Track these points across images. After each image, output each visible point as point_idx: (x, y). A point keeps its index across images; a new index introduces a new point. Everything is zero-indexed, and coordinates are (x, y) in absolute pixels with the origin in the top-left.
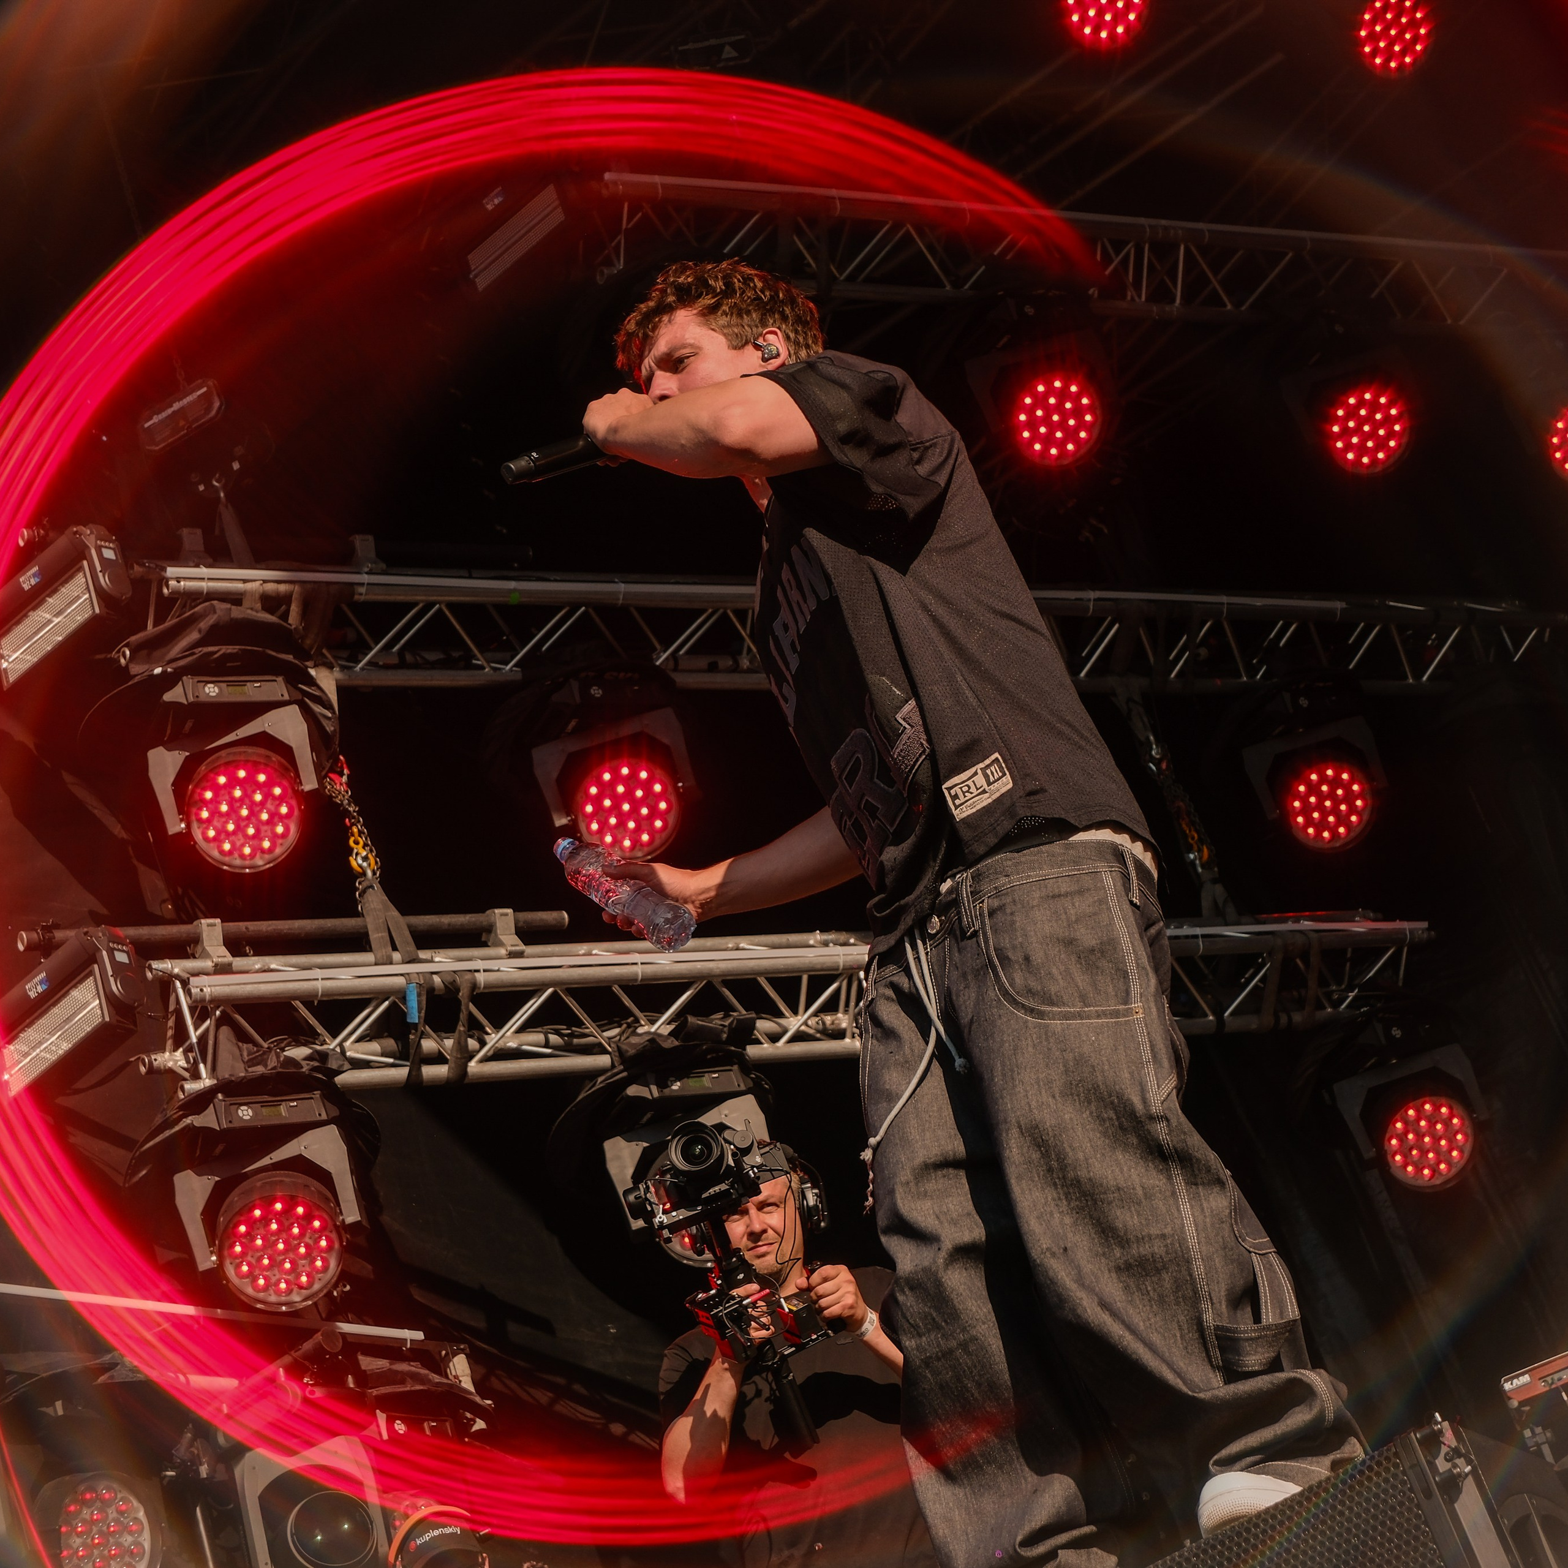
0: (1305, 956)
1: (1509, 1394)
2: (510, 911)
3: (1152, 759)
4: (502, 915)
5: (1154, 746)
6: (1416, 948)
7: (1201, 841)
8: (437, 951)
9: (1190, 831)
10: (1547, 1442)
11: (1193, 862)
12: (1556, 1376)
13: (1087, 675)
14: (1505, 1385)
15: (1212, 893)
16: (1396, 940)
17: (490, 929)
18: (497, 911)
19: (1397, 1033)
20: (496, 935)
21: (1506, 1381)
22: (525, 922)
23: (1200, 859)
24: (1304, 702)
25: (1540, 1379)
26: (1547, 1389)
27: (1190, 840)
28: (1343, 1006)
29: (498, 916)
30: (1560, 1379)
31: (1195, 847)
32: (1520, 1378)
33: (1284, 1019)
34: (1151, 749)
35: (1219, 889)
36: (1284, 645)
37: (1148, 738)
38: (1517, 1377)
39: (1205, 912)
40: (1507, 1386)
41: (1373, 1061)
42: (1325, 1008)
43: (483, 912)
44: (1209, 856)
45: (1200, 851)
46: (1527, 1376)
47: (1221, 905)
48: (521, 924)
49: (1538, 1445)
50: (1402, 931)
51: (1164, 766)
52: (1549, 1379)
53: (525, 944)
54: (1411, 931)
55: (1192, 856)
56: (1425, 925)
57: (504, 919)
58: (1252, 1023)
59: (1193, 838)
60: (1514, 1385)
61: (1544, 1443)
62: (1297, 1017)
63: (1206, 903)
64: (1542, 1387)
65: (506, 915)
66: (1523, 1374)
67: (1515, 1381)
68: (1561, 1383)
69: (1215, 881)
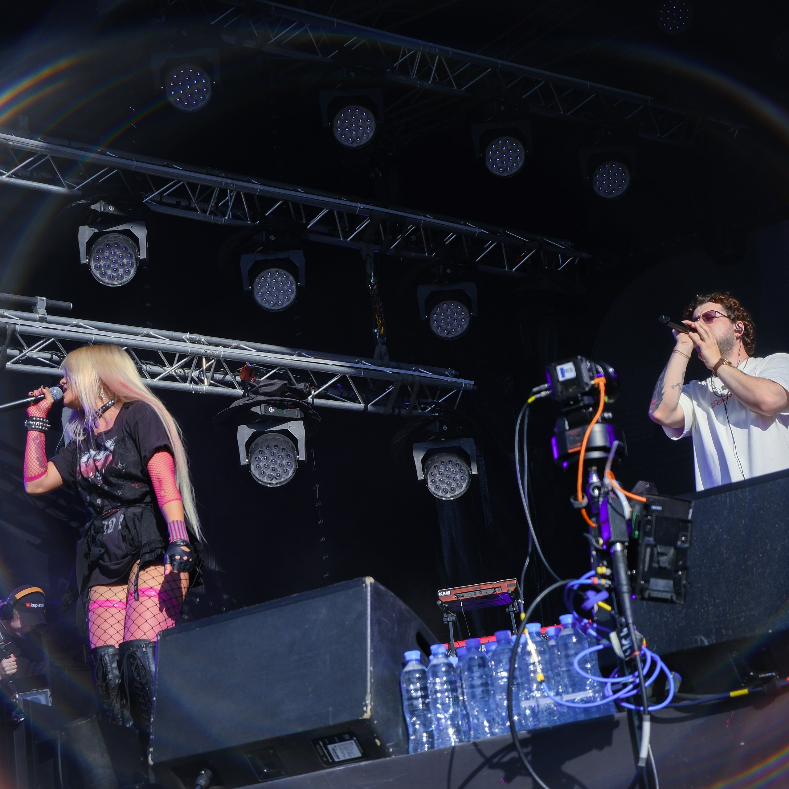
0: (412, 386)
1: (439, 598)
2: (45, 299)
3: (371, 283)
4: (41, 300)
5: (373, 278)
6: (466, 392)
7: (382, 325)
8: (6, 310)
9: (378, 319)
10: (452, 621)
11: (376, 333)
12: (461, 595)
13: (351, 240)
14: (439, 593)
15: (381, 349)
16: (458, 387)
17: (35, 304)
18: (39, 298)
19: (445, 428)
20: (37, 308)
21: (440, 592)
22: (52, 304)
23: (380, 332)
24: (449, 271)
25: (454, 594)
26: (457, 599)
27: (378, 323)
28: (426, 411)
29: (39, 300)
30: (463, 596)
31: (379, 328)
32: (446, 592)
33: (397, 411)
34: (371, 279)
35: (384, 348)
36: (447, 244)
37: (371, 274)
38: (445, 591)
39: (375, 356)
40: (440, 594)
41: (433, 437)
42: (418, 410)
43: (34, 297)
44: (383, 333)
45: (380, 329)
46: (449, 592)
47: (383, 354)
48: (49, 305)
49: (448, 622)
50: (461, 384)
51: (375, 287)
52: (458, 595)
53: (48, 314)
54: (465, 384)
55: (376, 330)
56: (473, 382)
57: (42, 302)
58: (382, 410)
59: (379, 323)
60: (443, 594)
61: (451, 621)
62: (403, 412)
63: (376, 353)
64: (454, 598)
65: (43, 300)
66: (448, 590)
67: (444, 593)
68: (463, 598)
69: (383, 344)
